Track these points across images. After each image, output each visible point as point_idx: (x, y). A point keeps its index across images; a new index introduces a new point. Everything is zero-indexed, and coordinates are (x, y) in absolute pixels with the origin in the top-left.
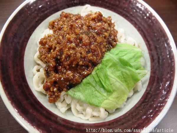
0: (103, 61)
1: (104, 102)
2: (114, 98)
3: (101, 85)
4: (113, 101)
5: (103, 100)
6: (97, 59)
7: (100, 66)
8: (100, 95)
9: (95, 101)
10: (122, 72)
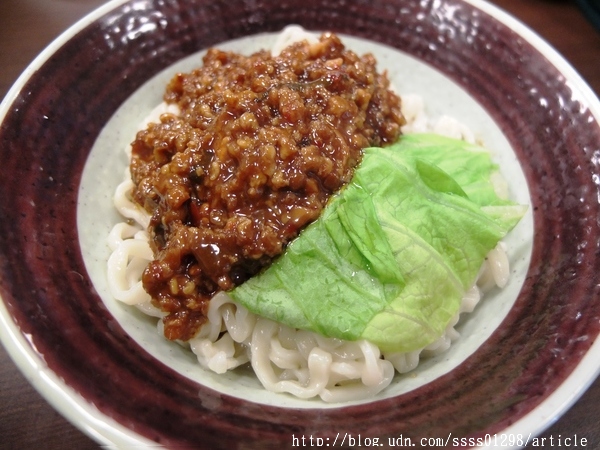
0: (358, 176)
1: (372, 322)
2: (411, 306)
3: (357, 261)
4: (407, 317)
5: (371, 312)
6: (335, 167)
7: (347, 192)
8: (358, 296)
9: (340, 318)
10: (430, 212)
